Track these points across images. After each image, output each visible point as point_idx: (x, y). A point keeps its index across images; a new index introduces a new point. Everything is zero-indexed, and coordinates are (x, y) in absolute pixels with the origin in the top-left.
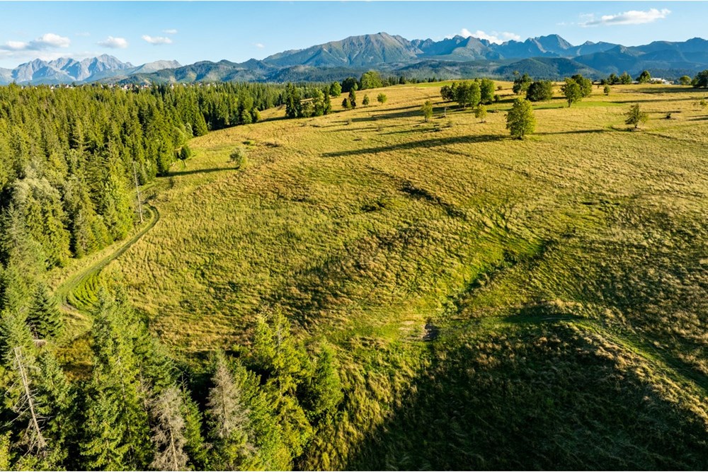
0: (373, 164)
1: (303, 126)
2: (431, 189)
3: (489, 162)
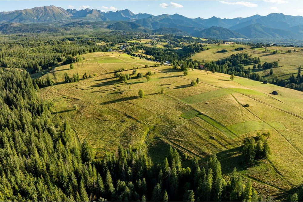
0: (114, 108)
1: (77, 89)
2: (131, 115)
3: (138, 106)
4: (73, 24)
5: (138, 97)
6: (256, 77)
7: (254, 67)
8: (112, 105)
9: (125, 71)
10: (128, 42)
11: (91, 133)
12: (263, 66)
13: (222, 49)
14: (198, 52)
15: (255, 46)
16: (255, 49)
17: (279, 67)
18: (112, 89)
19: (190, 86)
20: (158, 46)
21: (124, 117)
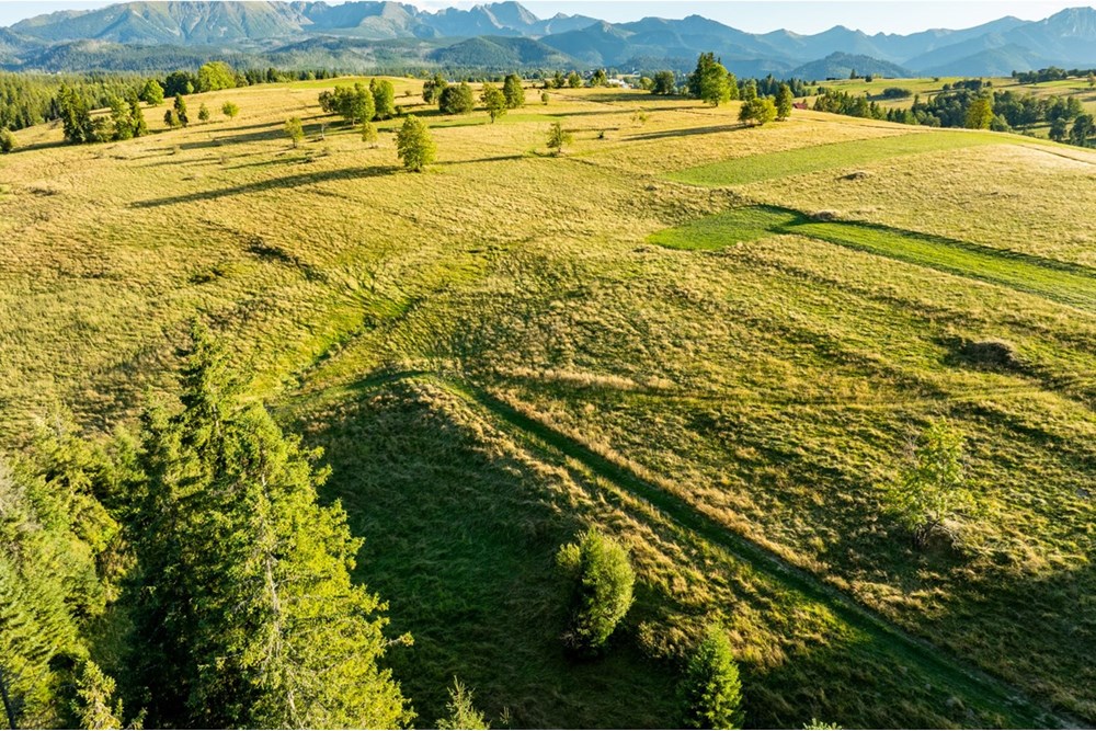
0: (210, 216)
2: (288, 246)
3: (371, 205)
4: (305, 45)
5: (396, 169)
8: (209, 205)
13: (888, 88)
15: (1037, 77)
18: (278, 149)
19: (737, 129)
21: (237, 254)
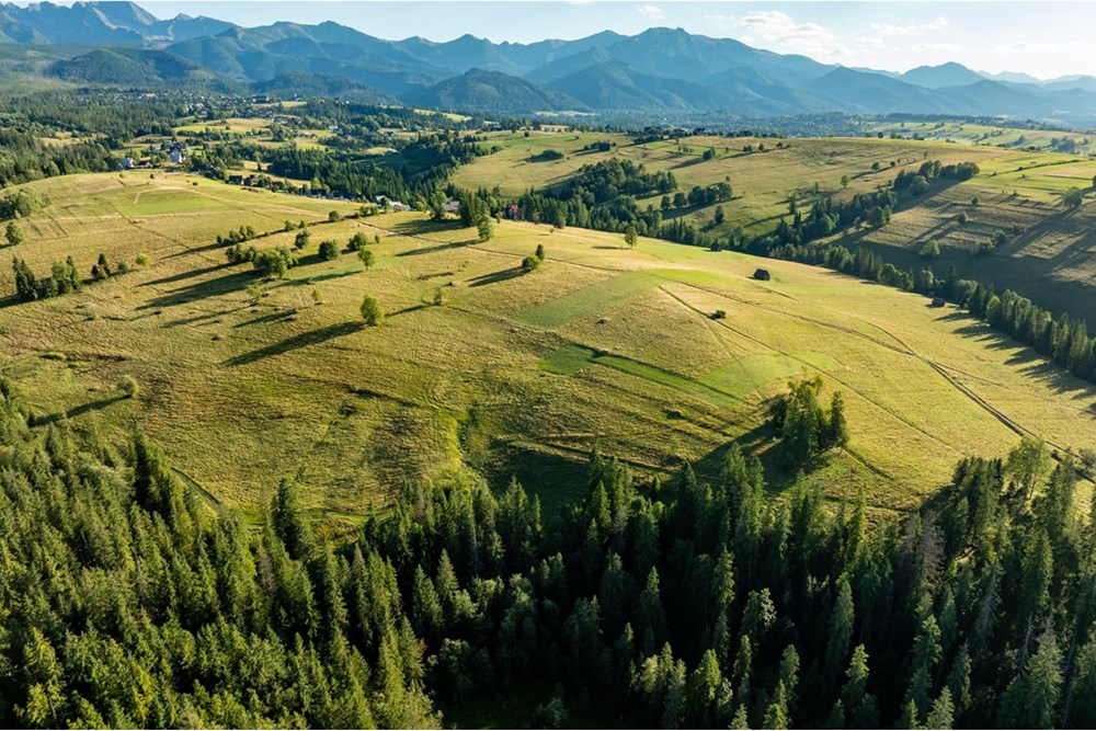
1: (91, 319)
2: (368, 387)
3: (379, 355)
5: (362, 324)
6: (684, 234)
7: (665, 203)
8: (274, 362)
9: (258, 237)
10: (177, 130)
11: (248, 466)
12: (690, 198)
13: (546, 149)
14: (465, 161)
15: (645, 137)
16: (648, 145)
17: (735, 198)
18: (242, 305)
19: (521, 274)
20: (303, 145)
21: (346, 396)
